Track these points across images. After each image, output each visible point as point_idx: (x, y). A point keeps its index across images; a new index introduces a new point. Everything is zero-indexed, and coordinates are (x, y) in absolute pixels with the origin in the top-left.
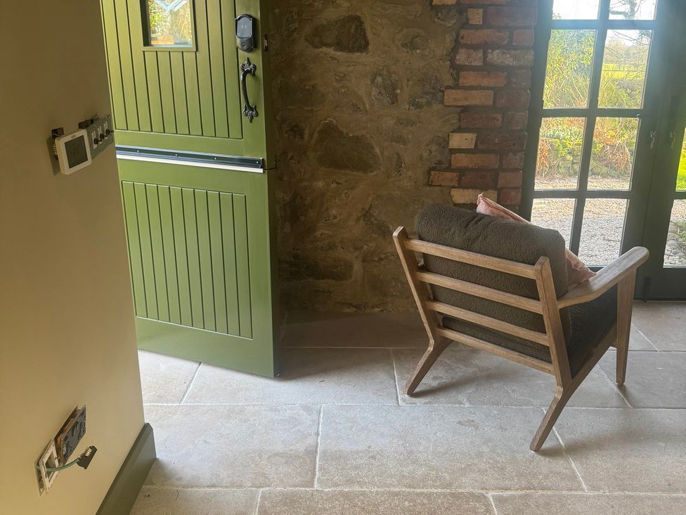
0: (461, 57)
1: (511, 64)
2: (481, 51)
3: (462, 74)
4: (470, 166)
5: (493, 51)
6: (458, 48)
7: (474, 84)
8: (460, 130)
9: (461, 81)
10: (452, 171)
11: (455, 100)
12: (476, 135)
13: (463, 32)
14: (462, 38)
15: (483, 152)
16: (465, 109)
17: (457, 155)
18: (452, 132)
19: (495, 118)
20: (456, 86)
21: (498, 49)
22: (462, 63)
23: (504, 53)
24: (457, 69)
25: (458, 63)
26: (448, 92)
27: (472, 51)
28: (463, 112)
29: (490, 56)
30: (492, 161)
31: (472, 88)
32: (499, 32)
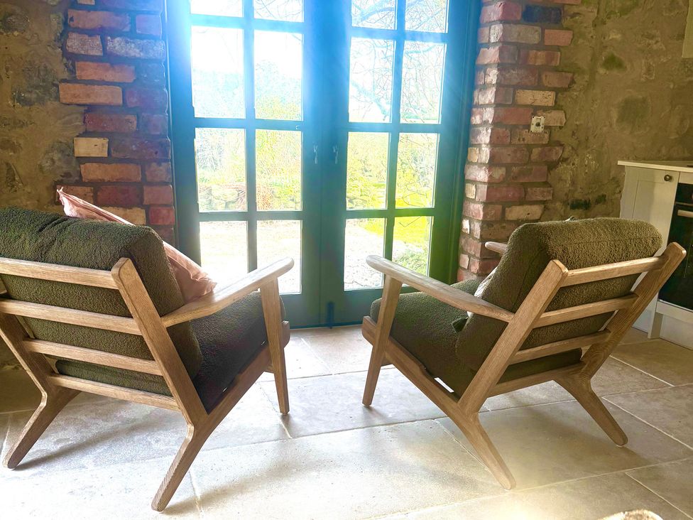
0: (74, 43)
1: (138, 56)
2: (99, 37)
3: (78, 64)
4: (107, 179)
5: (113, 38)
6: (68, 32)
7: (96, 78)
8: (86, 134)
9: (78, 73)
10: (84, 184)
11: (74, 96)
12: (108, 140)
13: (72, 13)
14: (72, 19)
15: (121, 161)
16: (90, 108)
17: (88, 164)
18: (78, 136)
19: (128, 121)
20: (74, 80)
21: (118, 36)
22: (75, 51)
23: (127, 42)
24: (72, 59)
25: (70, 50)
26: (62, 86)
27: (86, 37)
28: (87, 111)
29: (110, 45)
30: (133, 172)
31: (92, 82)
32: (117, 15)
